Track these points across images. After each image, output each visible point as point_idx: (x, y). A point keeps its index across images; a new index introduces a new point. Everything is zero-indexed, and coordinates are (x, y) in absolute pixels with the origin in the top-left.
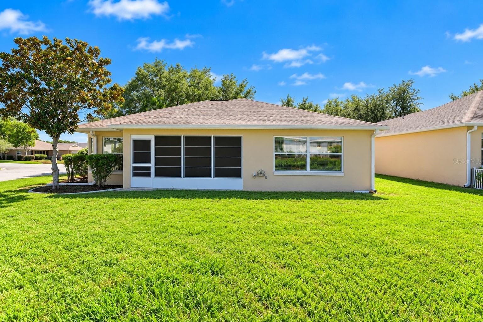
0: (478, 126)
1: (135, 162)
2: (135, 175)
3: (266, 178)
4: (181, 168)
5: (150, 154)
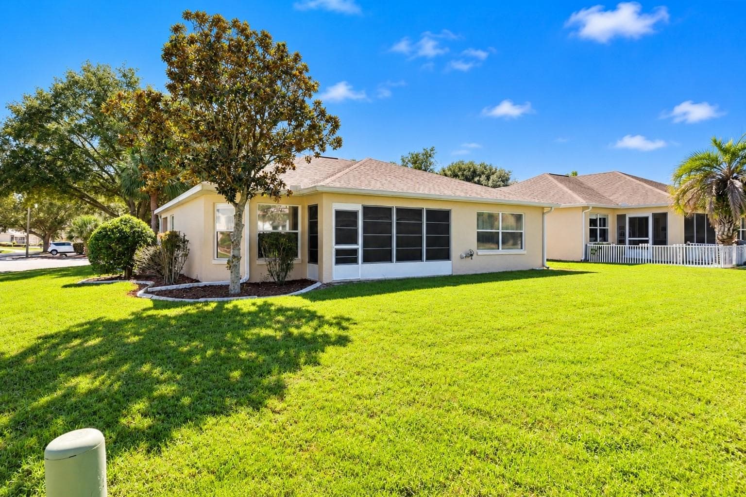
0: (593, 207)
1: (337, 243)
2: (338, 261)
3: (472, 259)
4: (391, 250)
5: (356, 231)
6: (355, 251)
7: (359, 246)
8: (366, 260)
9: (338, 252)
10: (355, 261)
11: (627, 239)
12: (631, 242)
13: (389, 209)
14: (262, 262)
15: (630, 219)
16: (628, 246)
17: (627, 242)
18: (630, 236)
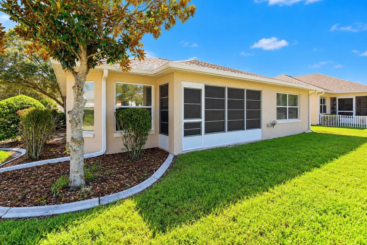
3: (273, 127)
4: (224, 122)
5: (200, 107)
6: (199, 124)
7: (203, 120)
8: (208, 131)
9: (186, 125)
10: (199, 133)
11: (338, 111)
12: (339, 114)
13: (223, 89)
14: (118, 134)
15: (339, 99)
16: (338, 116)
17: (337, 113)
18: (339, 110)
